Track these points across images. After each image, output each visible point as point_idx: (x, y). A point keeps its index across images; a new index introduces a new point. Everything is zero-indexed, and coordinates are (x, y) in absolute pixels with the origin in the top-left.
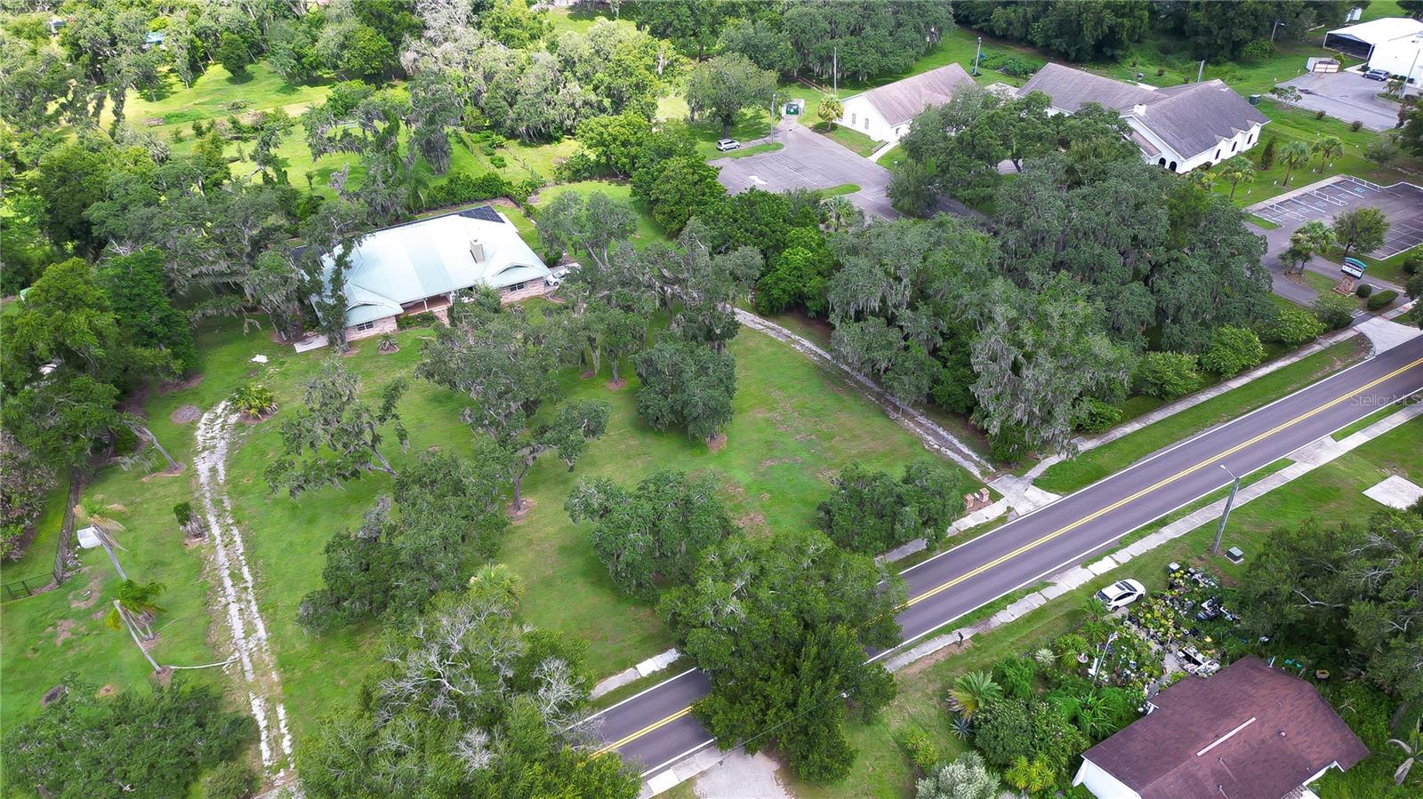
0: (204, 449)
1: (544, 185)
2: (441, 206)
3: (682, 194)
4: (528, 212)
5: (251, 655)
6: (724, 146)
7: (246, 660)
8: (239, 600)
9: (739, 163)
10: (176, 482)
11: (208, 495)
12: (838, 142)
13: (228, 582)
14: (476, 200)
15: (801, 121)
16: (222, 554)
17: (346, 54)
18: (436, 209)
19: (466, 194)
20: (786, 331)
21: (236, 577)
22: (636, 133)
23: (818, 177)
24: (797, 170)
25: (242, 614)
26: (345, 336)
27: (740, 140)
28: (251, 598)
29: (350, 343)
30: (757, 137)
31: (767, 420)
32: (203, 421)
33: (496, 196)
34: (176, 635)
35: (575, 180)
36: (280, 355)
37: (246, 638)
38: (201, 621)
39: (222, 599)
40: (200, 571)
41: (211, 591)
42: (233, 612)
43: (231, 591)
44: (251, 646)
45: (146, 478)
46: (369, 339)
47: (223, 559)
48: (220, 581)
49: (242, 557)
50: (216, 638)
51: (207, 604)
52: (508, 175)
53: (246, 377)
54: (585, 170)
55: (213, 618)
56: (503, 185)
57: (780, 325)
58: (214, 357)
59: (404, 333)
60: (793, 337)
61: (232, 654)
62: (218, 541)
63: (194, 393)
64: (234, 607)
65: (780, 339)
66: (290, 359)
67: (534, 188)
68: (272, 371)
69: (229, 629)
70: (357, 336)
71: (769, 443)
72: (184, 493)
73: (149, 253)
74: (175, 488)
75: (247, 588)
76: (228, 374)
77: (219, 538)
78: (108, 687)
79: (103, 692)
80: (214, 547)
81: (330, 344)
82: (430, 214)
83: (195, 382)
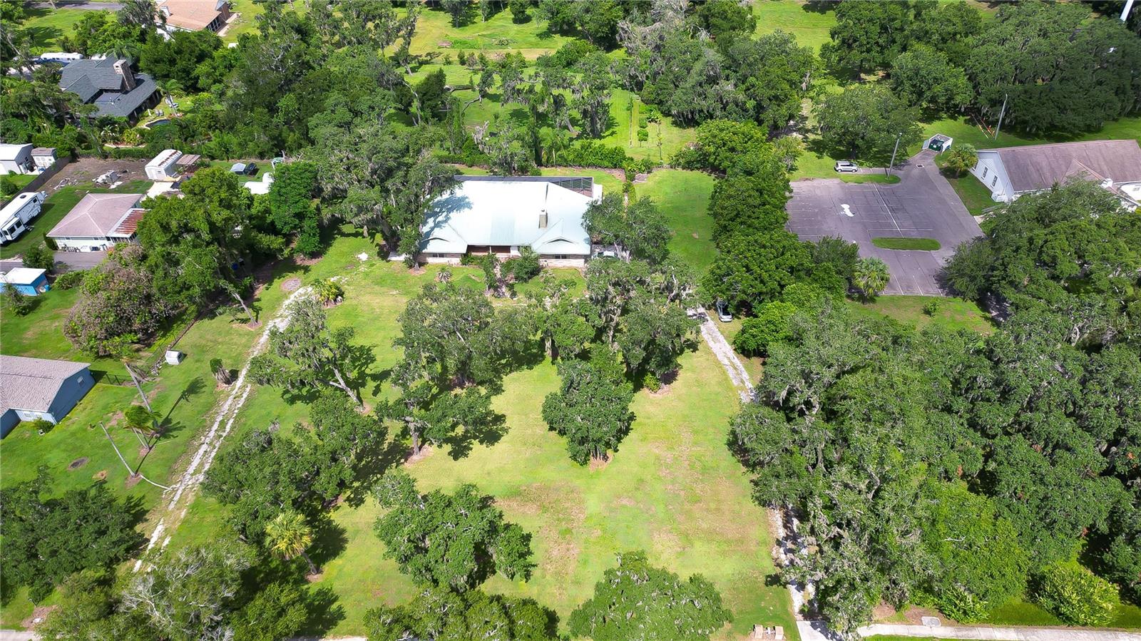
0: (281, 316)
1: (660, 166)
4: (629, 189)
5: (184, 490)
6: (840, 167)
7: (180, 492)
8: (210, 444)
9: (842, 188)
10: (248, 335)
11: (256, 353)
12: (958, 192)
13: (215, 427)
15: (938, 159)
16: (229, 402)
17: (588, 17)
18: (566, 167)
19: (591, 159)
20: (745, 375)
21: (223, 424)
23: (907, 223)
24: (893, 210)
25: (204, 455)
26: (417, 259)
27: (861, 164)
28: (217, 445)
29: (422, 264)
30: (882, 165)
31: (658, 458)
32: (296, 294)
33: (615, 167)
34: (162, 453)
35: (688, 168)
36: (377, 258)
37: (192, 475)
38: (180, 449)
39: (203, 438)
40: (209, 410)
41: (203, 428)
42: (201, 451)
43: (212, 434)
44: (190, 483)
45: (236, 325)
46: (437, 265)
47: (226, 407)
48: (213, 423)
49: (236, 411)
50: (178, 466)
51: (193, 437)
52: (641, 150)
53: (344, 268)
54: (698, 162)
55: (188, 450)
56: (624, 159)
57: (745, 367)
58: (340, 246)
59: (463, 269)
60: (747, 383)
61: (176, 483)
62: (234, 392)
63: (306, 269)
64: (204, 447)
65: (734, 381)
66: (380, 263)
67: (648, 167)
68: (363, 268)
69: (189, 463)
70: (430, 260)
71: (641, 481)
72: (245, 346)
73: (305, 165)
74: (244, 340)
75: (221, 436)
76: (337, 261)
77: (236, 390)
78: (104, 472)
79: (99, 474)
80: (228, 396)
81: (406, 261)
82: (559, 169)
83: (315, 261)
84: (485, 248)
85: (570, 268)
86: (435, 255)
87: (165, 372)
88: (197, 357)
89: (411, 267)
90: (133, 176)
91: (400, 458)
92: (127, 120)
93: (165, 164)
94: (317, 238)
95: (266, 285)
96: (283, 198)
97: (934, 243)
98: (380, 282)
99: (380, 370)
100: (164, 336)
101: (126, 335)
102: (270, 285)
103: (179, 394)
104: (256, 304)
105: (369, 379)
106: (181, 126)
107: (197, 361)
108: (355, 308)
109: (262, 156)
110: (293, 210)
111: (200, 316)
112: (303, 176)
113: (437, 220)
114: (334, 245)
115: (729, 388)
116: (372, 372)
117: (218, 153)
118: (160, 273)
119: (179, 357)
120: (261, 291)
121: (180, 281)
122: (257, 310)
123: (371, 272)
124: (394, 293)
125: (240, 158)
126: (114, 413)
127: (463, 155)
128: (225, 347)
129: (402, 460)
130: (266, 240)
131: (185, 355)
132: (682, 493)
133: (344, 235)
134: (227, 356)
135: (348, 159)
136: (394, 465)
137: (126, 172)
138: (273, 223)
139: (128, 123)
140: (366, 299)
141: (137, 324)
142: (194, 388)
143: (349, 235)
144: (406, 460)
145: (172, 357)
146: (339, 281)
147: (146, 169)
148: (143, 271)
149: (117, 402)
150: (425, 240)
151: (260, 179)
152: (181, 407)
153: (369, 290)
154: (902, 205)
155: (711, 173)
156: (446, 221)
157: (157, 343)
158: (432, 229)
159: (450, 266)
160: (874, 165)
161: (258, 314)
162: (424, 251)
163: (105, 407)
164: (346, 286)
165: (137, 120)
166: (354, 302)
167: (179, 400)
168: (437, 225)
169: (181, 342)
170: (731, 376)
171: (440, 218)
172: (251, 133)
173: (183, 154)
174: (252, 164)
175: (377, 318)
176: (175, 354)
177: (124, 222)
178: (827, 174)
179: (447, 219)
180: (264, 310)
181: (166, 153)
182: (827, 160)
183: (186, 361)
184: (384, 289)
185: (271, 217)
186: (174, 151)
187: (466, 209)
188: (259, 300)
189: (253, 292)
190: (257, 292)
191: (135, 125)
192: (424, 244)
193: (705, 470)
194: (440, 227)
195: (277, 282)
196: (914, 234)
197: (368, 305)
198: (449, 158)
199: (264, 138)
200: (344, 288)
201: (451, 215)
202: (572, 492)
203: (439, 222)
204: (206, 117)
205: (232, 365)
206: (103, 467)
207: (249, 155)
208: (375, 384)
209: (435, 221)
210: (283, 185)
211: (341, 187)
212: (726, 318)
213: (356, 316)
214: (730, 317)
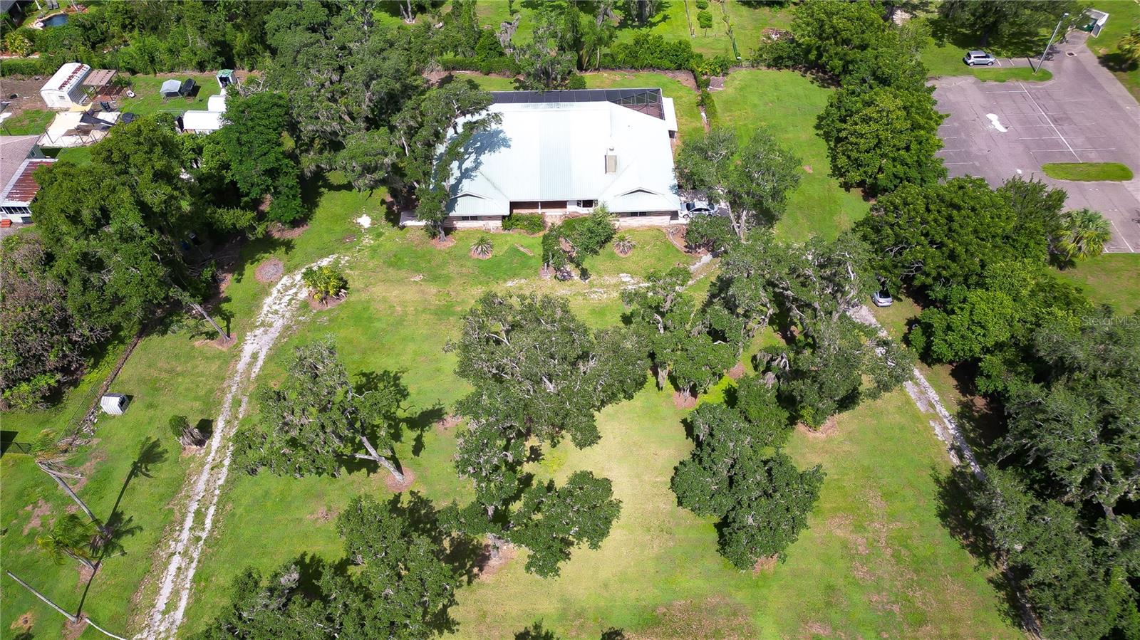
0: (263, 324)
1: (738, 64)
2: (620, 68)
3: (879, 142)
4: (702, 100)
6: (973, 60)
8: (185, 554)
9: (982, 90)
10: (219, 358)
11: (234, 389)
12: (1131, 90)
13: (189, 522)
14: (658, 68)
15: (1092, 43)
16: (205, 477)
18: (613, 69)
19: (649, 59)
20: (933, 394)
21: (199, 515)
22: (863, 32)
23: (1080, 140)
24: (1055, 121)
25: (177, 576)
26: (443, 227)
27: (998, 54)
28: (196, 555)
29: (449, 231)
30: (1023, 54)
31: (845, 546)
32: (279, 286)
33: (679, 68)
34: (115, 574)
35: (776, 66)
36: (384, 222)
37: (164, 613)
38: (141, 566)
39: (173, 544)
40: (176, 492)
41: (169, 526)
42: (172, 568)
43: (185, 535)
44: (162, 629)
45: (199, 343)
46: (470, 232)
47: (201, 486)
48: (184, 516)
49: (217, 492)
50: (139, 598)
51: (157, 543)
52: (707, 40)
53: (341, 241)
54: (790, 58)
55: (152, 566)
56: (692, 57)
57: (928, 380)
58: (329, 203)
59: (505, 235)
60: (938, 407)
61: (141, 631)
62: (210, 458)
63: (289, 246)
64: (176, 561)
65: (918, 404)
66: (389, 230)
67: (724, 67)
68: (367, 241)
69: (157, 591)
70: (459, 225)
71: (830, 588)
72: (217, 378)
73: (272, 96)
74: (214, 367)
75: (199, 539)
76: (329, 231)
77: (213, 454)
78: (28, 615)
79: (21, 621)
80: (202, 465)
81: (426, 228)
82: (605, 74)
83: (298, 231)
84: (533, 205)
85: (651, 228)
86: (465, 218)
87: (105, 428)
88: (148, 400)
89: (434, 236)
90: (26, 102)
91: (472, 566)
92: (8, 17)
93: (68, 86)
94: (299, 201)
95: (236, 276)
96: (245, 149)
97: (1123, 169)
98: (394, 261)
99: (417, 410)
100: (95, 366)
101: (38, 377)
102: (241, 274)
103: (127, 467)
104: (225, 306)
105: (403, 426)
106: (84, 26)
107: (150, 406)
108: (366, 306)
109: (201, 67)
110: (261, 167)
111: (145, 330)
112: (270, 113)
113: (464, 167)
114: (321, 204)
115: (916, 417)
116: (406, 415)
117: (140, 64)
118: (76, 284)
119: (122, 404)
120: (228, 285)
121: (109, 292)
122: (227, 318)
123: (379, 245)
124: (417, 279)
125: (171, 70)
126: (35, 505)
127: (476, 59)
128: (187, 380)
129: (476, 570)
130: (229, 217)
131: (130, 398)
132: (896, 608)
133: (332, 188)
134: (193, 394)
135: (332, 83)
136: (465, 578)
137: (15, 96)
138: (234, 183)
139: (10, 22)
140: (378, 290)
141: (52, 360)
142: (150, 455)
143: (339, 188)
144: (481, 570)
145: (111, 404)
146: (337, 262)
147: (43, 94)
148: (50, 284)
149: (37, 486)
150: (450, 198)
151: (203, 106)
152: (133, 489)
153: (381, 276)
154: (1064, 113)
155: (805, 72)
156: (476, 168)
157: (87, 378)
158: (459, 181)
159: (487, 231)
160: (1014, 55)
161: (229, 322)
162: (451, 214)
163: (20, 495)
164: (348, 271)
165: (23, 17)
166: (364, 296)
167: (129, 478)
168: (466, 174)
169: (123, 375)
170: (913, 397)
171: (468, 164)
172: (184, 36)
173: (92, 69)
174: (189, 81)
175: (400, 322)
176: (116, 401)
177: (20, 181)
178: (957, 70)
179: (478, 164)
180: (238, 316)
181: (68, 69)
182: (950, 49)
183: (133, 406)
184: (403, 273)
185: (230, 173)
186: (80, 64)
187: (503, 149)
188: (228, 300)
189: (217, 287)
190: (223, 287)
191: (20, 24)
192: (451, 205)
193: (919, 565)
194: (469, 177)
195: (249, 269)
196: (1094, 157)
197: (385, 300)
198: (458, 63)
199: (201, 44)
200: (347, 273)
201: (482, 158)
202: (735, 614)
203: (467, 170)
204: (116, 11)
205: (202, 412)
206: (26, 607)
207: (183, 65)
208: (414, 434)
209: (460, 167)
210: (243, 129)
211: (328, 129)
212: (884, 302)
213: (370, 320)
214: (890, 299)
